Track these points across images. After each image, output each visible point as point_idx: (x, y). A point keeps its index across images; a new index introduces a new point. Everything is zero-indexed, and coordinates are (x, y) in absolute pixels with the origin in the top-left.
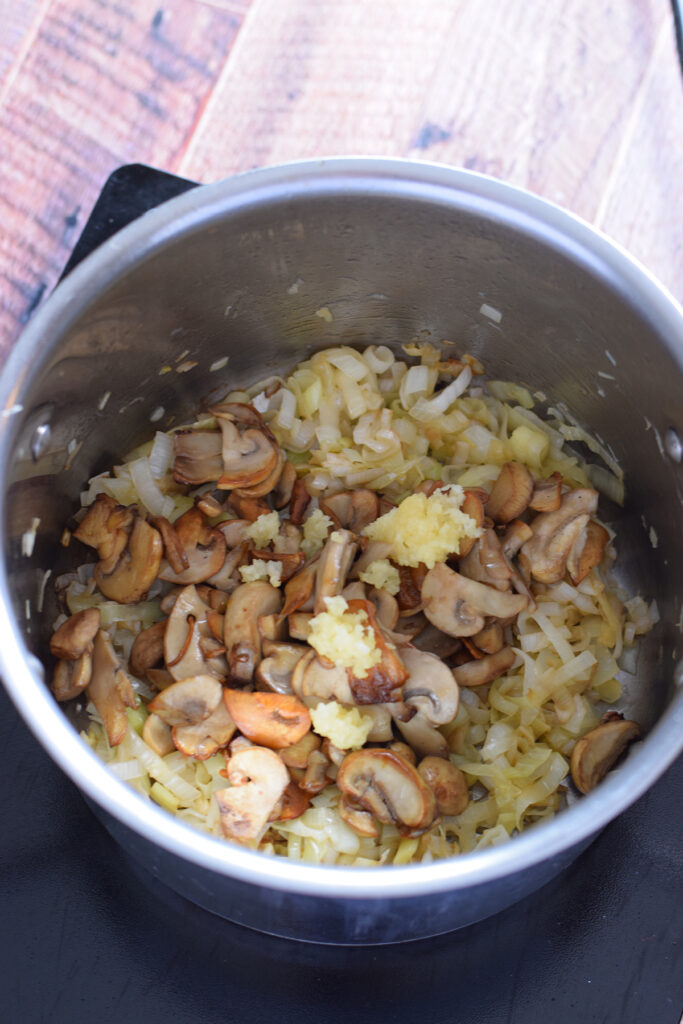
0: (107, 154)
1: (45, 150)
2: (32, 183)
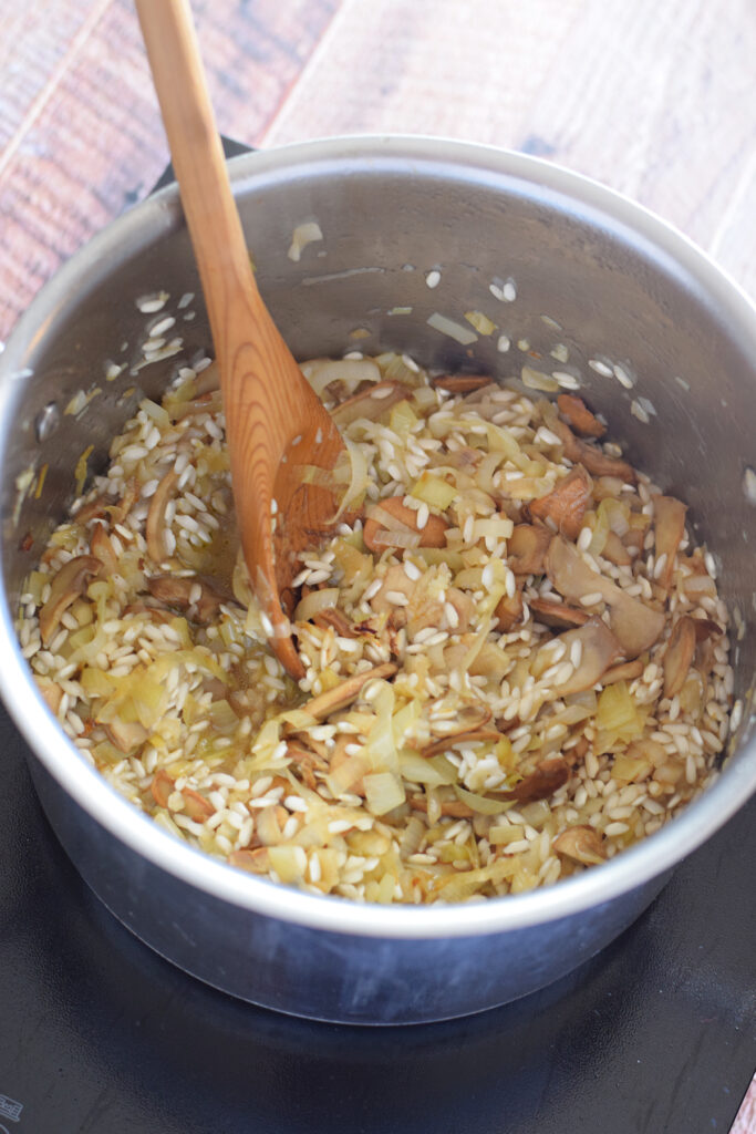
1: (110, 120)
2: (93, 153)
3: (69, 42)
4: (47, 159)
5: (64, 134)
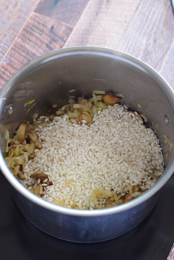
1: (23, 55)
2: (19, 63)
3: (14, 39)
4: (9, 64)
5: (12, 59)
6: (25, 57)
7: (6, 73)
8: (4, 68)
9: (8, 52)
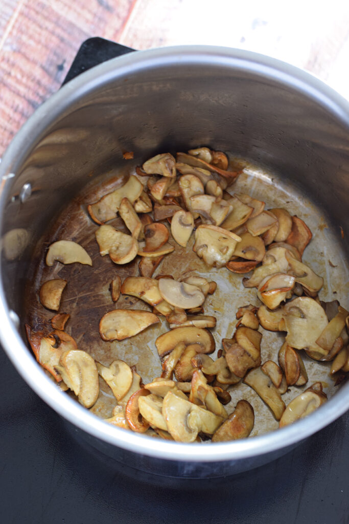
0: (81, 31)
1: (46, 29)
2: (39, 47)
4: (18, 52)
5: (24, 38)
6: (53, 33)
7: (13, 73)
8: (8, 61)
9: (12, 22)
